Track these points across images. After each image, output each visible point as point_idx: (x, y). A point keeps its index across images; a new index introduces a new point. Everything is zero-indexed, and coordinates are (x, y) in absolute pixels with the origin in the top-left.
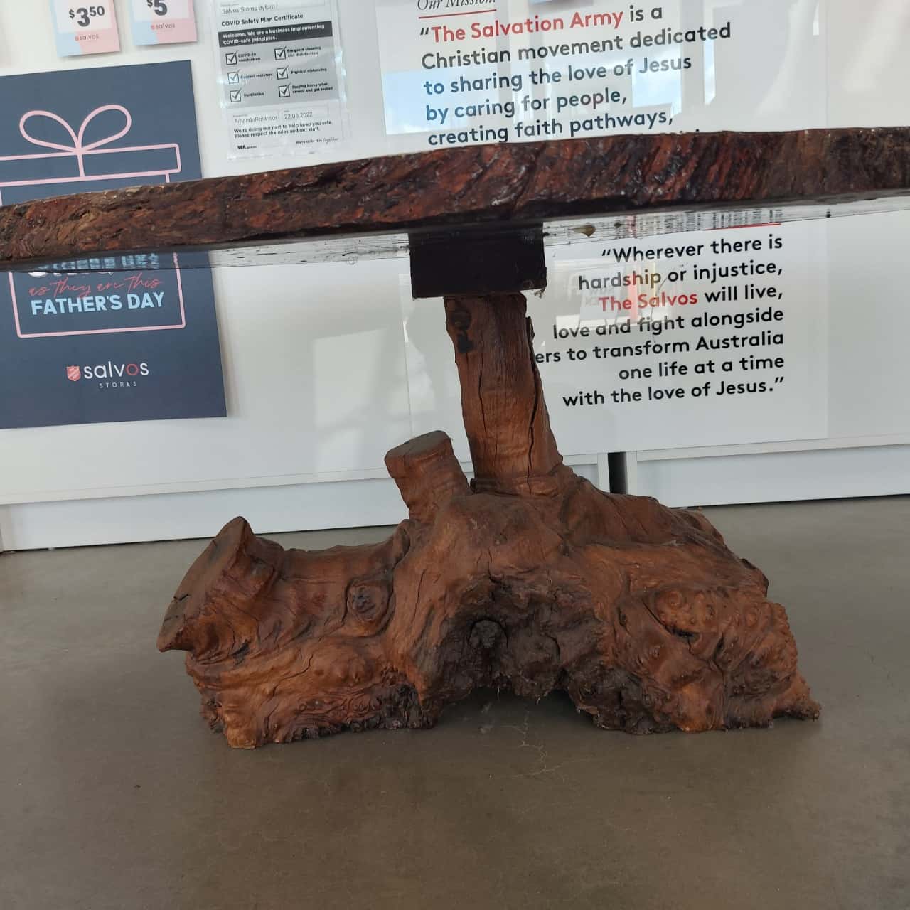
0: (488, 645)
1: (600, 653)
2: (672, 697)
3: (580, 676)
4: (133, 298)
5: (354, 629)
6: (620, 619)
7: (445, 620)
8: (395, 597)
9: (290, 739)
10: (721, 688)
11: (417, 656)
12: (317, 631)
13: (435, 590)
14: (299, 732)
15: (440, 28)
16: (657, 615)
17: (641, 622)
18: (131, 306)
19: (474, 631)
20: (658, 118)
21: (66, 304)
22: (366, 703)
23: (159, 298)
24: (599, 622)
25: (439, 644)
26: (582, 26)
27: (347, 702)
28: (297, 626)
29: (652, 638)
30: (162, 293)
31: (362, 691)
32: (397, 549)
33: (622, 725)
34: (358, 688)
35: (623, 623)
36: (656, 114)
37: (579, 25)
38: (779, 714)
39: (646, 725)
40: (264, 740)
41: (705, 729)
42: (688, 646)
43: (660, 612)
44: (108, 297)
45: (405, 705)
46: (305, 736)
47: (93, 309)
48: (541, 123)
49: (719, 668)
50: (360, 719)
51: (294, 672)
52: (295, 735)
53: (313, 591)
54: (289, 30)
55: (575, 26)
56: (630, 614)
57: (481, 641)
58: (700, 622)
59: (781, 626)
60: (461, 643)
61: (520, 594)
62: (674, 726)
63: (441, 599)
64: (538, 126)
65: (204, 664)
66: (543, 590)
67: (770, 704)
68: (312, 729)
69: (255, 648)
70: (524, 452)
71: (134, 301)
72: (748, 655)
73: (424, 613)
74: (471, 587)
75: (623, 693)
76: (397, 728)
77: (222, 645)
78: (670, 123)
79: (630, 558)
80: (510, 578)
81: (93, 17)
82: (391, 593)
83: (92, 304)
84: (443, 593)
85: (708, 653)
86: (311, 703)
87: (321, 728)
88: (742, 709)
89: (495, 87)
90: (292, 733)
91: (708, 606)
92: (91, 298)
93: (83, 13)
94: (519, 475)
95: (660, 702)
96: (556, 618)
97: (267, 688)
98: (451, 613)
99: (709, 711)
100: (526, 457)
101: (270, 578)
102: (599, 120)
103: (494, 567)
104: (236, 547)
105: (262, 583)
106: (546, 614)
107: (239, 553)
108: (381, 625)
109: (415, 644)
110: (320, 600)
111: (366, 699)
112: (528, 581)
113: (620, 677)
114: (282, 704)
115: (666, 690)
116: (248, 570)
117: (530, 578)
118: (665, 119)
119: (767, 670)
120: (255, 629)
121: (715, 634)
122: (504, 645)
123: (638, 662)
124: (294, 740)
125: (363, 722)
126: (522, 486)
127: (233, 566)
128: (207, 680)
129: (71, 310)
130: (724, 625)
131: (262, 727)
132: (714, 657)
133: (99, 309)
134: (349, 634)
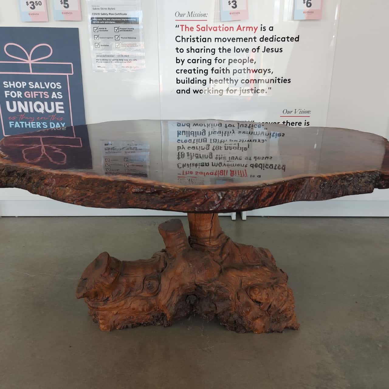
0: (192, 303)
1: (230, 310)
2: (252, 323)
3: (223, 316)
4: (52, 124)
5: (145, 294)
6: (237, 297)
7: (178, 295)
8: (161, 285)
9: (122, 328)
10: (269, 320)
11: (168, 306)
12: (133, 294)
13: (175, 285)
14: (125, 326)
15: (184, 25)
16: (250, 296)
17: (244, 298)
18: (51, 127)
19: (188, 298)
20: (267, 71)
21: (24, 124)
22: (149, 318)
23: (63, 125)
24: (231, 301)
25: (176, 303)
26: (241, 31)
27: (142, 318)
28: (126, 292)
29: (247, 305)
30: (64, 123)
31: (148, 314)
32: (162, 265)
33: (235, 330)
34: (146, 313)
35: (239, 298)
36: (267, 69)
37: (240, 30)
38: (286, 328)
39: (243, 331)
40: (113, 328)
41: (262, 332)
42: (259, 307)
43: (252, 296)
44: (42, 123)
45: (162, 319)
46: (127, 327)
47: (36, 127)
48: (222, 69)
49: (268, 313)
50: (146, 323)
51: (124, 308)
52: (123, 327)
53: (131, 280)
54: (121, 20)
55: (238, 30)
56: (241, 295)
57: (190, 301)
58: (264, 299)
59: (290, 299)
60: (183, 302)
61: (205, 290)
62: (251, 331)
63: (177, 288)
64: (220, 70)
65: (92, 302)
66: (213, 289)
67: (284, 325)
68: (130, 325)
69: (111, 299)
70: (209, 230)
71: (52, 126)
72: (278, 310)
73: (171, 292)
74: (189, 287)
75: (236, 321)
76: (159, 325)
77: (99, 297)
78: (272, 74)
79: (243, 274)
80: (202, 284)
81: (37, 6)
82: (160, 283)
83: (35, 125)
84: (178, 286)
85: (266, 309)
86: (130, 318)
87: (133, 325)
88: (275, 327)
89: (204, 52)
91: (267, 294)
92: (35, 123)
93: (32, 4)
94: (207, 238)
95: (248, 324)
96: (216, 298)
97: (115, 312)
98: (181, 293)
99: (264, 327)
100: (209, 232)
101: (117, 276)
102: (244, 70)
103: (196, 281)
104: (105, 266)
105: (115, 278)
106: (213, 297)
107: (107, 268)
108: (156, 293)
109: (167, 302)
110: (134, 283)
111: (149, 317)
112: (208, 286)
113: (236, 316)
114: (120, 317)
115: (251, 321)
116: (110, 274)
117: (209, 285)
118: (270, 72)
119: (284, 314)
120: (111, 293)
121: (268, 303)
122: (198, 303)
123: (242, 312)
124: (123, 328)
125: (147, 324)
126: (207, 242)
127: (104, 273)
128: (93, 308)
129: (26, 127)
130: (271, 300)
131: (112, 324)
132: (267, 310)
133: (38, 127)
134: (144, 296)
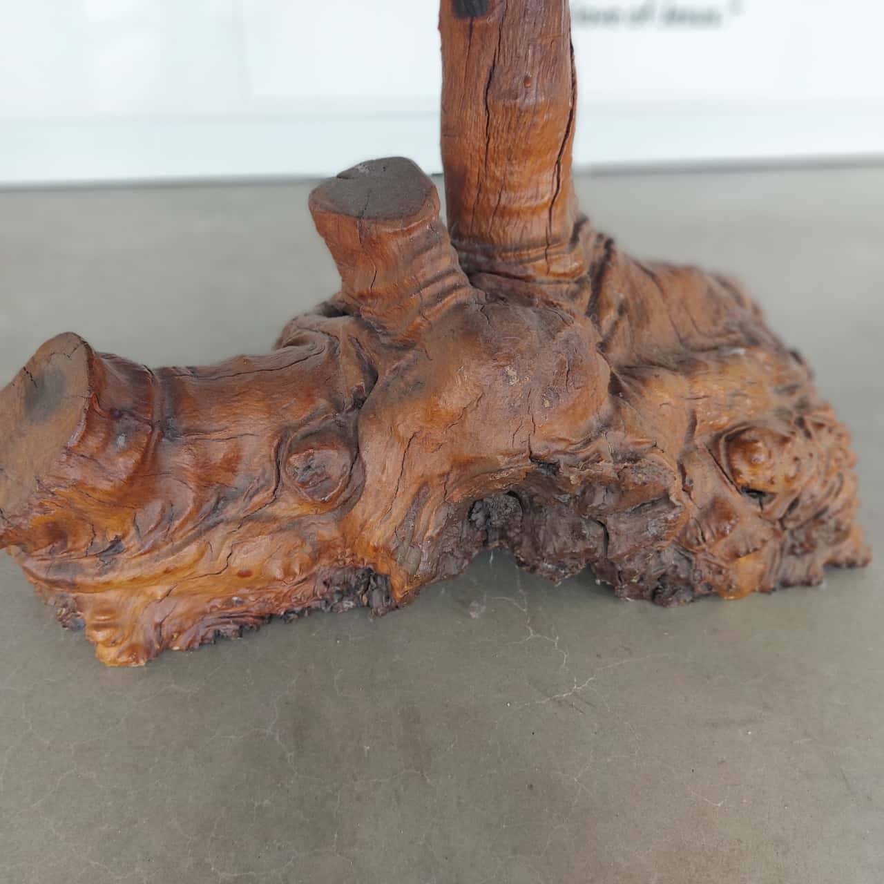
2: (727, 570)
6: (683, 483)
7: (444, 503)
8: (364, 467)
9: (196, 645)
10: (778, 547)
11: (397, 548)
13: (431, 463)
14: (210, 635)
16: (730, 475)
22: (309, 592)
25: (434, 534)
27: (281, 595)
28: (199, 503)
29: (724, 509)
31: (305, 579)
33: (653, 596)
34: (299, 578)
35: (687, 488)
38: (833, 565)
39: (685, 597)
40: (157, 651)
41: (751, 592)
42: (759, 510)
45: (366, 589)
46: (219, 637)
49: (782, 526)
50: (298, 609)
51: (202, 572)
52: (203, 639)
53: (219, 451)
56: (695, 475)
57: (488, 518)
58: (781, 480)
60: (460, 524)
61: (571, 477)
62: (715, 593)
63: (441, 476)
65: (43, 560)
66: (605, 468)
67: (824, 556)
68: (231, 628)
69: (131, 542)
70: (545, 205)
73: (413, 490)
75: (670, 571)
76: (349, 609)
77: (74, 542)
79: (697, 389)
80: (556, 452)
82: (356, 457)
84: (447, 468)
85: (779, 513)
86: (229, 603)
87: (242, 625)
88: (796, 568)
90: (199, 638)
94: (533, 244)
95: (710, 576)
96: (611, 500)
97: (160, 591)
99: (761, 576)
100: (545, 214)
101: (148, 443)
104: (83, 404)
105: (137, 456)
107: (90, 412)
108: (342, 501)
109: (396, 531)
110: (232, 464)
111: (308, 588)
112: (582, 456)
113: (670, 554)
114: (181, 607)
115: (723, 564)
116: (110, 437)
117: (585, 452)
120: (129, 520)
121: (793, 492)
122: (519, 519)
124: (201, 644)
125: (303, 612)
126: (537, 263)
127: (83, 438)
128: (54, 583)
130: (805, 479)
131: (152, 635)
132: (783, 518)
134: (285, 513)
